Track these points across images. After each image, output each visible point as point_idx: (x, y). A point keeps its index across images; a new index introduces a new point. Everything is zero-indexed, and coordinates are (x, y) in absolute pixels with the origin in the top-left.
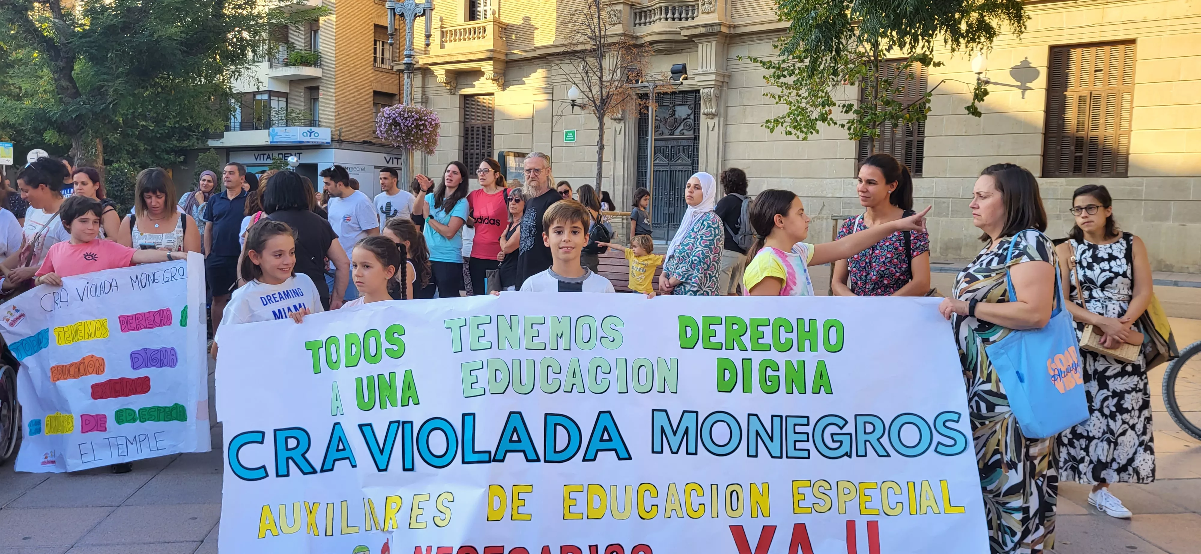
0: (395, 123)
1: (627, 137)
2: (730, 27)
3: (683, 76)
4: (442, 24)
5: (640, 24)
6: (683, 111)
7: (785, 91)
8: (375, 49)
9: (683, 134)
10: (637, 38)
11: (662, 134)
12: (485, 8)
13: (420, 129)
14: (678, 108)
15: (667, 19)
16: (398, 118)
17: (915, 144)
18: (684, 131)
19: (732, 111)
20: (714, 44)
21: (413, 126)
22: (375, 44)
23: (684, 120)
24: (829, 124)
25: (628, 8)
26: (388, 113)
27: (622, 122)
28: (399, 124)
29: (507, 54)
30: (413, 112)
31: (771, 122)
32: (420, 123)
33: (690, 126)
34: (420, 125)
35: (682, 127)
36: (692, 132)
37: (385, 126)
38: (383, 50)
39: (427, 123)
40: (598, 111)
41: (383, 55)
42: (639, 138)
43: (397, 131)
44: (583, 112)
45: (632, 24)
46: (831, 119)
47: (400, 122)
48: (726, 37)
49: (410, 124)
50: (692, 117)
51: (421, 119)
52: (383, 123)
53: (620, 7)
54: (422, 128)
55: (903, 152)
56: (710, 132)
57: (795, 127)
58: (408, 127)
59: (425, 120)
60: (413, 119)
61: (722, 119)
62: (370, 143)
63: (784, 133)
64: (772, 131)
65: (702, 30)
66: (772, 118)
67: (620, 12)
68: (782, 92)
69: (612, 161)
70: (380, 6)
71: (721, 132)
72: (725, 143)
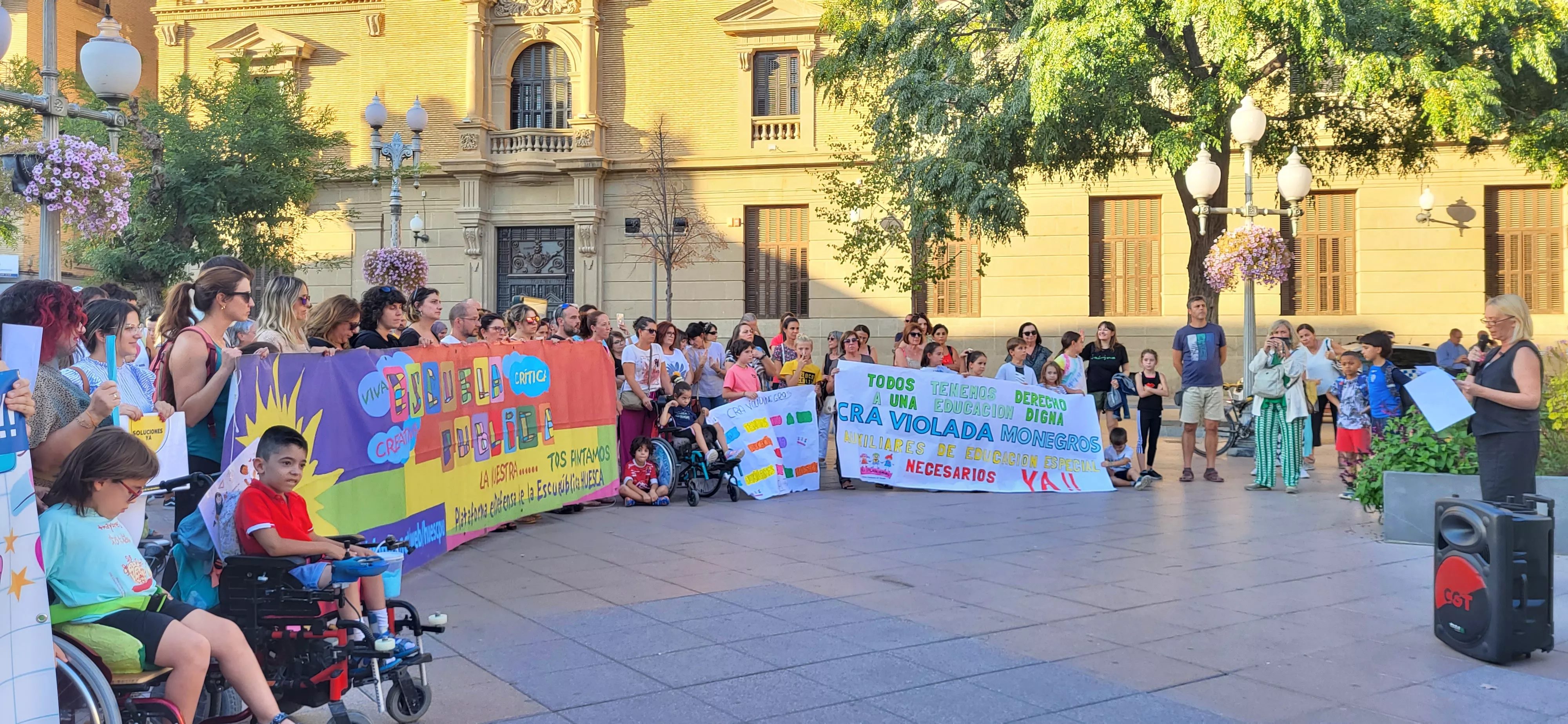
1: (486, 275)
2: (609, 163)
5: (498, 152)
6: (551, 248)
9: (552, 272)
10: (498, 166)
11: (526, 272)
14: (544, 244)
15: (533, 149)
17: (799, 286)
18: (553, 269)
19: (610, 249)
20: (592, 180)
23: (553, 256)
25: (484, 132)
27: (479, 258)
33: (560, 263)
35: (550, 264)
36: (563, 270)
42: (498, 276)
44: (425, 245)
45: (489, 151)
48: (604, 172)
50: (562, 254)
53: (477, 132)
55: (789, 293)
56: (588, 271)
61: (600, 258)
65: (581, 165)
67: (477, 137)
71: (600, 270)
72: (604, 282)
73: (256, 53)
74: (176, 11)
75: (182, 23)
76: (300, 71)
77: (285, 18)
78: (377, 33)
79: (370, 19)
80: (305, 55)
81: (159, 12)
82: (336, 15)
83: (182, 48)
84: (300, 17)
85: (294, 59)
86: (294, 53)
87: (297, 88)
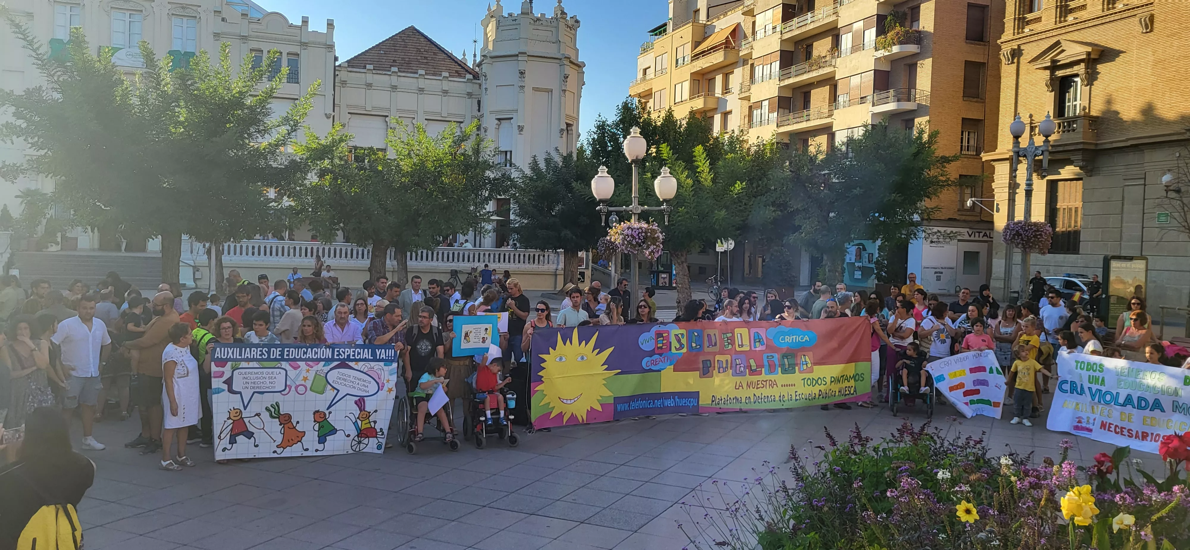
0: (1018, 234)
4: (1032, 120)
8: (962, 139)
12: (1074, 103)
16: (1020, 229)
21: (1032, 235)
22: (962, 135)
29: (1096, 145)
30: (1032, 225)
32: (1037, 232)
38: (968, 139)
39: (1043, 233)
41: (968, 143)
43: (1019, 238)
47: (1022, 232)
49: (1029, 234)
54: (1038, 236)
58: (1028, 236)
62: (955, 220)
70: (967, 102)
73: (1059, 61)
74: (1012, 40)
75: (1016, 47)
76: (1091, 69)
77: (1082, 31)
78: (1148, 30)
79: (1143, 20)
80: (1092, 56)
81: (1002, 43)
82: (1119, 22)
83: (1015, 65)
84: (1093, 29)
85: (1086, 61)
86: (1084, 57)
87: (1088, 82)
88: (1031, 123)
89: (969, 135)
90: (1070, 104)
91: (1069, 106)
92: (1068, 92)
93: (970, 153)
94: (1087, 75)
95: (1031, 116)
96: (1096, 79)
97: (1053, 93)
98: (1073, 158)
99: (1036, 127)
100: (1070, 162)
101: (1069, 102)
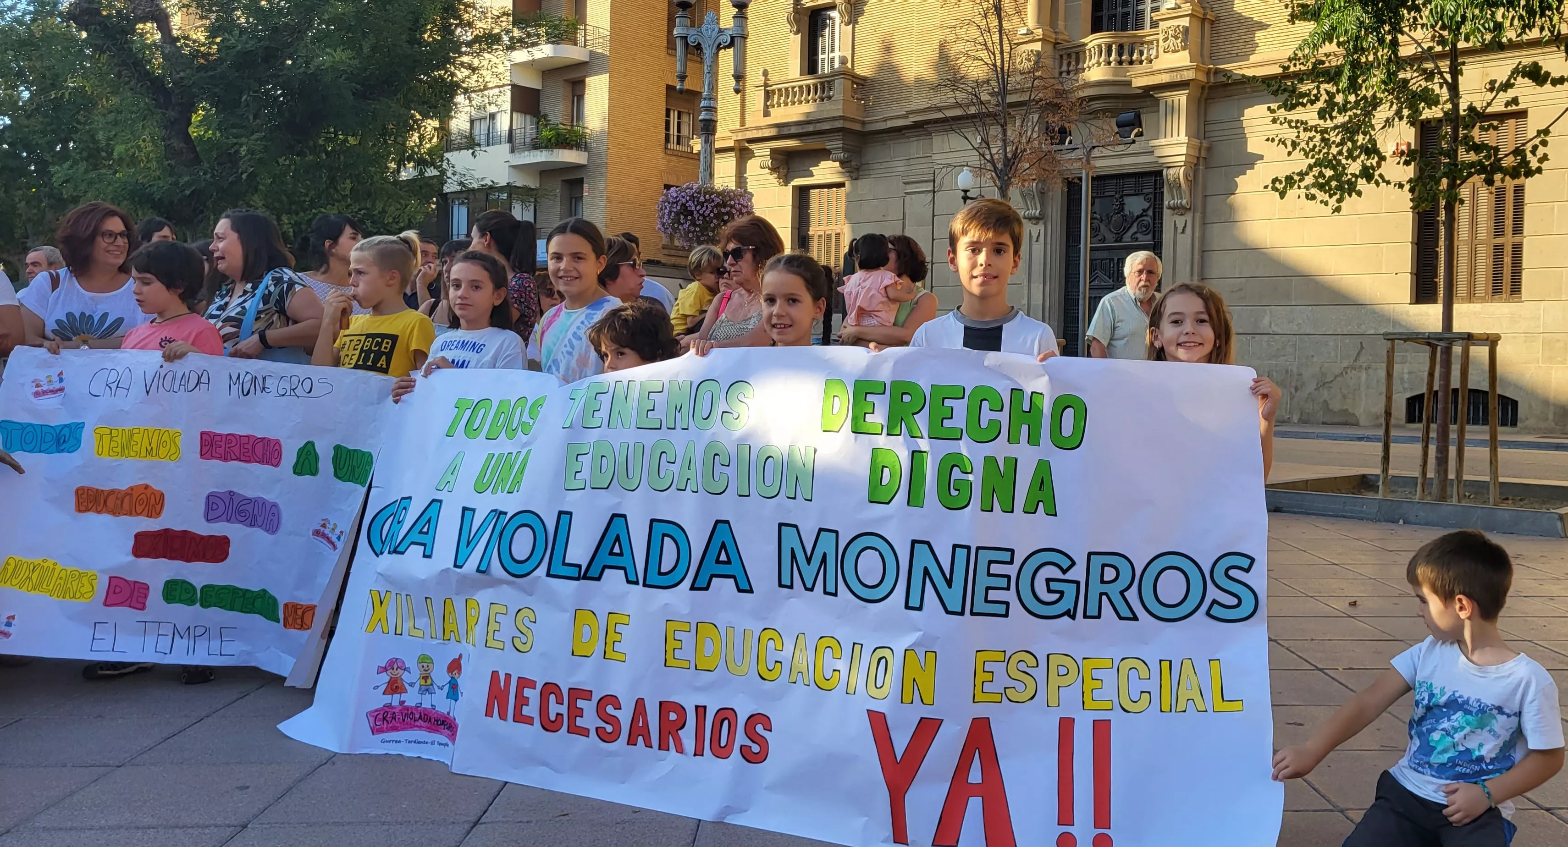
0: (685, 211)
1: (1049, 246)
2: (1212, 73)
3: (1136, 131)
4: (767, 79)
5: (1068, 73)
6: (1135, 205)
7: (1302, 135)
8: (668, 123)
9: (1137, 240)
10: (1063, 92)
11: (1103, 240)
12: (831, 55)
13: (723, 220)
14: (1128, 200)
15: (1109, 63)
16: (690, 203)
18: (1138, 235)
19: (1214, 203)
20: (1184, 100)
21: (712, 215)
22: (668, 115)
23: (1138, 217)
24: (1377, 184)
25: (1049, 47)
26: (675, 195)
27: (1041, 222)
28: (691, 213)
29: (863, 123)
30: (713, 193)
31: (1281, 182)
32: (723, 210)
33: (1148, 227)
34: (724, 214)
35: (1134, 229)
36: (1150, 236)
37: (669, 215)
38: (678, 123)
39: (734, 211)
40: (999, 178)
41: (679, 131)
42: (1068, 247)
43: (689, 223)
45: (1057, 72)
46: (1381, 176)
47: (693, 208)
48: (1200, 88)
49: (707, 212)
50: (1150, 213)
51: (724, 205)
52: (667, 211)
53: (1037, 46)
54: (726, 218)
55: (1490, 261)
56: (1180, 237)
57: (1321, 187)
58: (705, 217)
59: (732, 207)
60: (713, 204)
61: (1198, 215)
62: (658, 263)
63: (1303, 196)
64: (1282, 195)
65: (1165, 78)
66: (1282, 176)
67: (1038, 53)
68: (1298, 137)
69: (1026, 283)
70: (672, 59)
71: (1197, 234)
72: (1203, 252)
87: (850, 17)
88: (766, 85)
89: (679, 118)
90: (826, 56)
91: (823, 60)
92: (822, 36)
93: (680, 148)
94: (849, 6)
95: (765, 73)
96: (861, 13)
97: (799, 35)
98: (829, 145)
99: (773, 91)
100: (824, 154)
101: (823, 53)
